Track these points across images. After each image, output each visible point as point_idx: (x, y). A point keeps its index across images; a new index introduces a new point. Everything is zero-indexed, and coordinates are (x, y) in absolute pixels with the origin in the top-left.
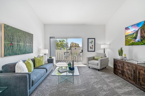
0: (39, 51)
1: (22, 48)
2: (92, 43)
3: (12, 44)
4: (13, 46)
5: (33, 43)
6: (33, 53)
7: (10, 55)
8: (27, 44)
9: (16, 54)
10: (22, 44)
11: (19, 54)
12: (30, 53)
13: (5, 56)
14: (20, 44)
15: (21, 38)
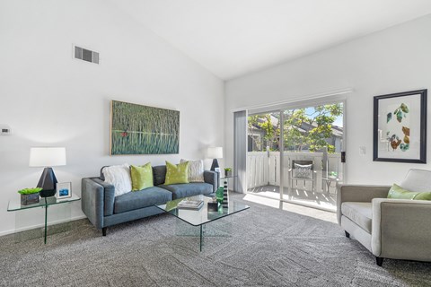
0: (201, 150)
1: (149, 141)
2: (399, 119)
3: (125, 133)
4: (128, 138)
5: (177, 132)
6: (177, 153)
7: (123, 153)
8: (162, 134)
9: (134, 153)
10: (148, 133)
11: (140, 153)
12: (169, 153)
13: (113, 153)
14: (145, 133)
15: (146, 122)
